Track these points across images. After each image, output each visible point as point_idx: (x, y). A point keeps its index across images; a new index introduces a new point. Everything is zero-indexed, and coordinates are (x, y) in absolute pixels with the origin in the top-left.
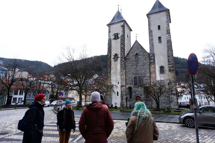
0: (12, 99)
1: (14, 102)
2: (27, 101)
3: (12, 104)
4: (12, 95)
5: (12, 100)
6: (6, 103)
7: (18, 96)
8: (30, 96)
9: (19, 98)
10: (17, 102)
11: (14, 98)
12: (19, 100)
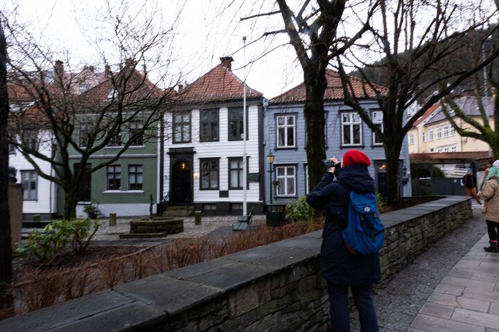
0: (196, 165)
1: (206, 184)
2: (281, 172)
3: (200, 196)
4: (190, 141)
5: (196, 174)
6: (166, 189)
7: (223, 149)
8: (290, 143)
9: (231, 159)
10: (224, 186)
11: (202, 160)
12: (230, 170)
